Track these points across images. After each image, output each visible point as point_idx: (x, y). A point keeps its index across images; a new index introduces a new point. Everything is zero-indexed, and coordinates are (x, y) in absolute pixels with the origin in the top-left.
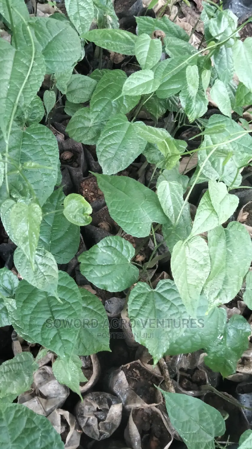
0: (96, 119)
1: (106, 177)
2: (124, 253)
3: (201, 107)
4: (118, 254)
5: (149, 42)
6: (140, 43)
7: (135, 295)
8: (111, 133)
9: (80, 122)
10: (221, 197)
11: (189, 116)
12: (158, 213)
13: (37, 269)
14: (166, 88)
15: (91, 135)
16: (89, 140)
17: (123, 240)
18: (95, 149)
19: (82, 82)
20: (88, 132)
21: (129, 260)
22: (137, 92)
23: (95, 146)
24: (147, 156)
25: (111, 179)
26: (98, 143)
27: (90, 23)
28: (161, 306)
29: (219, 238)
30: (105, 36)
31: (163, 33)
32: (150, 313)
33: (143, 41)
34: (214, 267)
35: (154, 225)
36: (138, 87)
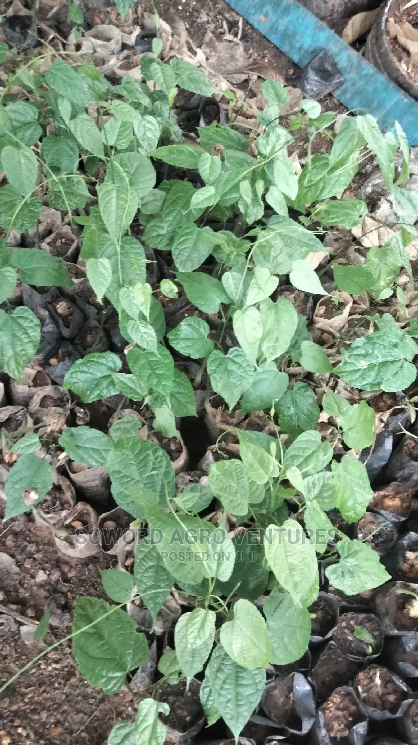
0: (168, 227)
1: (181, 273)
2: (201, 330)
3: (258, 211)
4: (197, 331)
5: (210, 160)
6: (202, 161)
7: (212, 359)
8: (183, 239)
9: (155, 231)
10: (266, 278)
11: (247, 220)
12: (224, 296)
13: (142, 336)
14: (228, 197)
15: (165, 242)
16: (164, 247)
17: (200, 319)
18: (171, 254)
19: (154, 194)
20: (162, 239)
21: (206, 336)
22: (202, 205)
23: (170, 251)
24: (216, 256)
25: (188, 275)
26: (173, 248)
27: (157, 141)
28: (232, 366)
29: (269, 309)
30: (171, 152)
31: (223, 147)
32: (224, 371)
33: (205, 159)
34: (266, 330)
35: (222, 304)
36: (203, 201)
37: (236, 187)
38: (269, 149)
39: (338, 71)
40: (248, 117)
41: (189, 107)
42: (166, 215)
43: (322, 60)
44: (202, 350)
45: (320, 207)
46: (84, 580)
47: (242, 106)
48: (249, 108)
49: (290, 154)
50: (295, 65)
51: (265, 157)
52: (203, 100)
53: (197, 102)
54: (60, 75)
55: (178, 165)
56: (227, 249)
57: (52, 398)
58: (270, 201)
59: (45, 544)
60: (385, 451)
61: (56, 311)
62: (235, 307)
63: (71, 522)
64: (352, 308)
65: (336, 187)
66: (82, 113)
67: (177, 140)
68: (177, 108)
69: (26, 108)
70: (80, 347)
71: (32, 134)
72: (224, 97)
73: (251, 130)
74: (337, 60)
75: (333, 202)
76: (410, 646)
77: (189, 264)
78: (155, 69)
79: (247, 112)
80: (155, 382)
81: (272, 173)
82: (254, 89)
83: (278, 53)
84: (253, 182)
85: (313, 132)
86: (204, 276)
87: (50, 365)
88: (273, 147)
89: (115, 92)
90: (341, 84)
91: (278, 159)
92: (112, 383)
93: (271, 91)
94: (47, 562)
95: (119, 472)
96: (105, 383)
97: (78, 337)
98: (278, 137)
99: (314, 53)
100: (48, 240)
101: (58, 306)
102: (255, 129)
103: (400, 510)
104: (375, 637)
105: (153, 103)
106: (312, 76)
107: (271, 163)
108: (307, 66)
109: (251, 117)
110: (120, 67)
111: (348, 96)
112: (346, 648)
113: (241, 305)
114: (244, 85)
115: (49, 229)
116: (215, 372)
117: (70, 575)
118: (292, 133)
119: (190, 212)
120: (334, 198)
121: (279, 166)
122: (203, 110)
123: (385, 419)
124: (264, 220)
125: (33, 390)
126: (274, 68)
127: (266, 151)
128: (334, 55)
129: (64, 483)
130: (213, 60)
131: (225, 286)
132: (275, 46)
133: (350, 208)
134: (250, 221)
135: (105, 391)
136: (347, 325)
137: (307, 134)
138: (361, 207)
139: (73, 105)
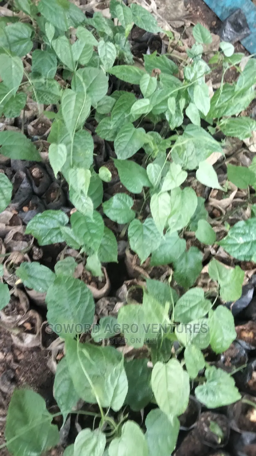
0: (114, 125)
1: (119, 161)
2: (127, 203)
3: (179, 120)
4: (124, 204)
5: (149, 79)
6: (143, 80)
7: (132, 225)
8: (124, 134)
9: (105, 126)
10: (178, 172)
12: (146, 181)
13: (83, 205)
14: (159, 108)
15: (111, 135)
16: (110, 138)
17: (127, 196)
18: (113, 144)
19: (107, 100)
20: (109, 132)
21: (130, 208)
22: (139, 112)
23: (113, 142)
24: (145, 149)
25: (123, 162)
26: (115, 140)
27: (113, 62)
28: (146, 232)
29: (178, 194)
30: (122, 71)
31: (159, 71)
32: (140, 235)
33: (145, 79)
34: (173, 209)
35: (144, 187)
36: (140, 109)
37: (165, 101)
38: (192, 76)
39: (247, 26)
40: (180, 51)
41: (141, 40)
42: (113, 117)
43: (237, 16)
44: (126, 218)
45: (223, 122)
46: (29, 362)
47: (178, 43)
48: (182, 45)
49: (207, 80)
50: (218, 19)
51: (189, 82)
52: (151, 36)
53: (147, 37)
54: (48, 5)
55: (126, 80)
56: (153, 147)
57: (22, 234)
58: (188, 114)
59: (5, 334)
60: (247, 298)
61: (31, 174)
62: (154, 190)
63: (23, 323)
64: (237, 194)
65: (237, 108)
66: (63, 35)
67: (128, 62)
68: (133, 40)
69: (23, 27)
70: (45, 201)
71: (26, 47)
72: (166, 36)
73: (181, 61)
74: (247, 17)
75: (233, 119)
76: (248, 441)
77: (125, 154)
78: (119, 10)
79: (180, 48)
80: (89, 238)
81: (193, 94)
82: (187, 33)
83: (208, 9)
84: (178, 99)
85: (227, 66)
86: (134, 164)
87: (23, 211)
88: (196, 74)
89: (88, 23)
90: (248, 35)
91: (198, 84)
92: (60, 233)
93: (199, 33)
94: (5, 347)
95: (54, 302)
96: (55, 233)
97: (44, 194)
98: (200, 68)
99: (232, 11)
100: (33, 123)
101: (33, 170)
102: (184, 60)
103: (252, 341)
104: (223, 431)
105: (114, 34)
106: (229, 28)
107: (193, 86)
108: (226, 20)
109: (183, 52)
110: (97, 7)
111: (251, 44)
112: (202, 436)
113: (158, 189)
114: (181, 29)
115: (34, 115)
116: (133, 235)
117: (20, 358)
118: (210, 66)
119: (131, 116)
120: (234, 116)
121: (197, 88)
122: (151, 43)
123: (250, 275)
124: (183, 126)
125: (9, 228)
126: (203, 19)
127: (190, 77)
128: (246, 14)
129: (22, 296)
130: (162, 10)
131: (148, 173)
132: (205, 4)
133: (245, 125)
134: (172, 127)
135: (54, 238)
136: (231, 206)
137: (222, 67)
138: (253, 125)
139: (56, 29)
